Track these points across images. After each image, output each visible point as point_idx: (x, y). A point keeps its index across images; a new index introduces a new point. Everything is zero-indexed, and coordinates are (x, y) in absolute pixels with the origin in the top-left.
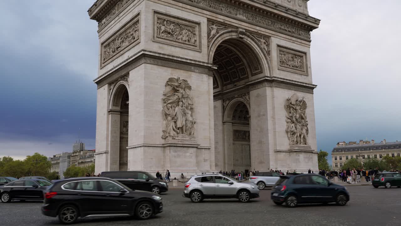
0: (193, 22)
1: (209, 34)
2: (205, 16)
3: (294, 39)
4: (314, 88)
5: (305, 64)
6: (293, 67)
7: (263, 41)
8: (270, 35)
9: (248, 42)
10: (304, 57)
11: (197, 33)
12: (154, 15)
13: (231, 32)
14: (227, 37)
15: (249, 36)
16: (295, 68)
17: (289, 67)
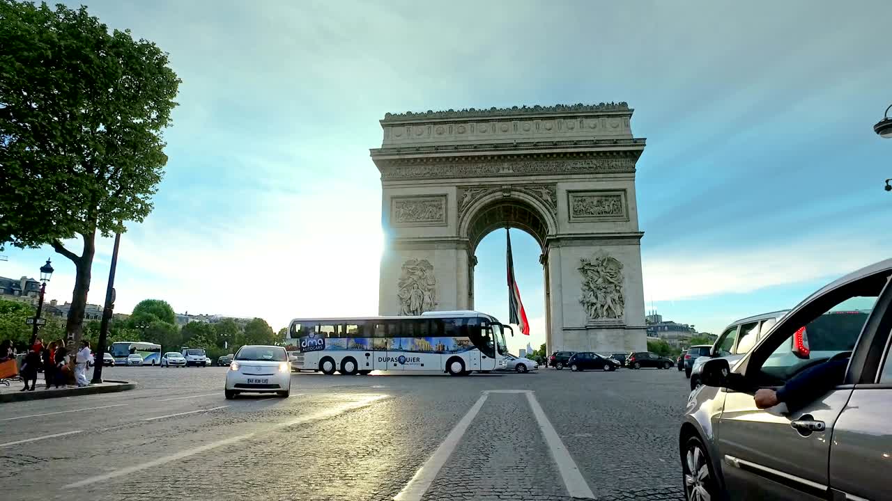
0: (438, 196)
1: (459, 203)
2: (453, 184)
3: (601, 176)
4: (642, 236)
5: (624, 206)
6: (599, 214)
7: (544, 191)
8: (556, 181)
9: (521, 198)
10: (623, 196)
11: (444, 206)
12: (392, 201)
13: (494, 192)
14: (487, 199)
15: (521, 191)
16: (604, 215)
17: (591, 215)
